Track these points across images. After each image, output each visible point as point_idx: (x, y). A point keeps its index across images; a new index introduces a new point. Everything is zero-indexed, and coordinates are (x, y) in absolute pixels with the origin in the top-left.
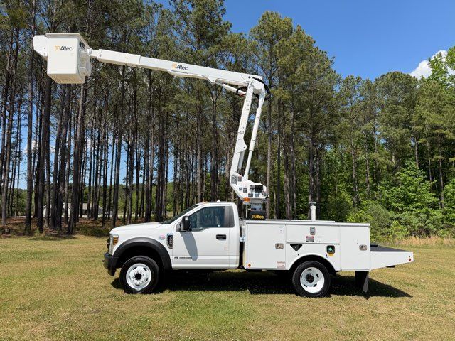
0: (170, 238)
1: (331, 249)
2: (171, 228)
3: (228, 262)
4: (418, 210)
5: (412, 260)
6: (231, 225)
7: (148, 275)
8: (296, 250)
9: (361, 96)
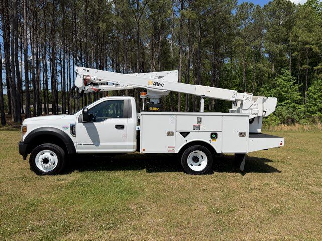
0: (73, 128)
1: (214, 135)
2: (74, 119)
3: (127, 147)
4: (288, 106)
5: (283, 144)
6: (128, 116)
7: (54, 159)
8: (184, 137)
9: (252, 19)
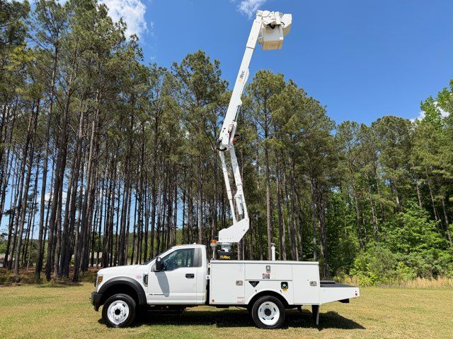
0: (146, 278)
1: (285, 285)
3: (196, 298)
4: (425, 251)
5: (358, 295)
6: (198, 264)
7: (126, 310)
8: (254, 286)
9: (358, 140)
